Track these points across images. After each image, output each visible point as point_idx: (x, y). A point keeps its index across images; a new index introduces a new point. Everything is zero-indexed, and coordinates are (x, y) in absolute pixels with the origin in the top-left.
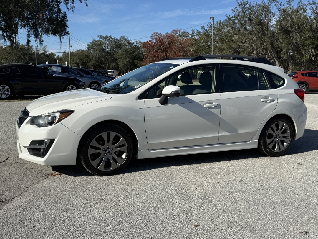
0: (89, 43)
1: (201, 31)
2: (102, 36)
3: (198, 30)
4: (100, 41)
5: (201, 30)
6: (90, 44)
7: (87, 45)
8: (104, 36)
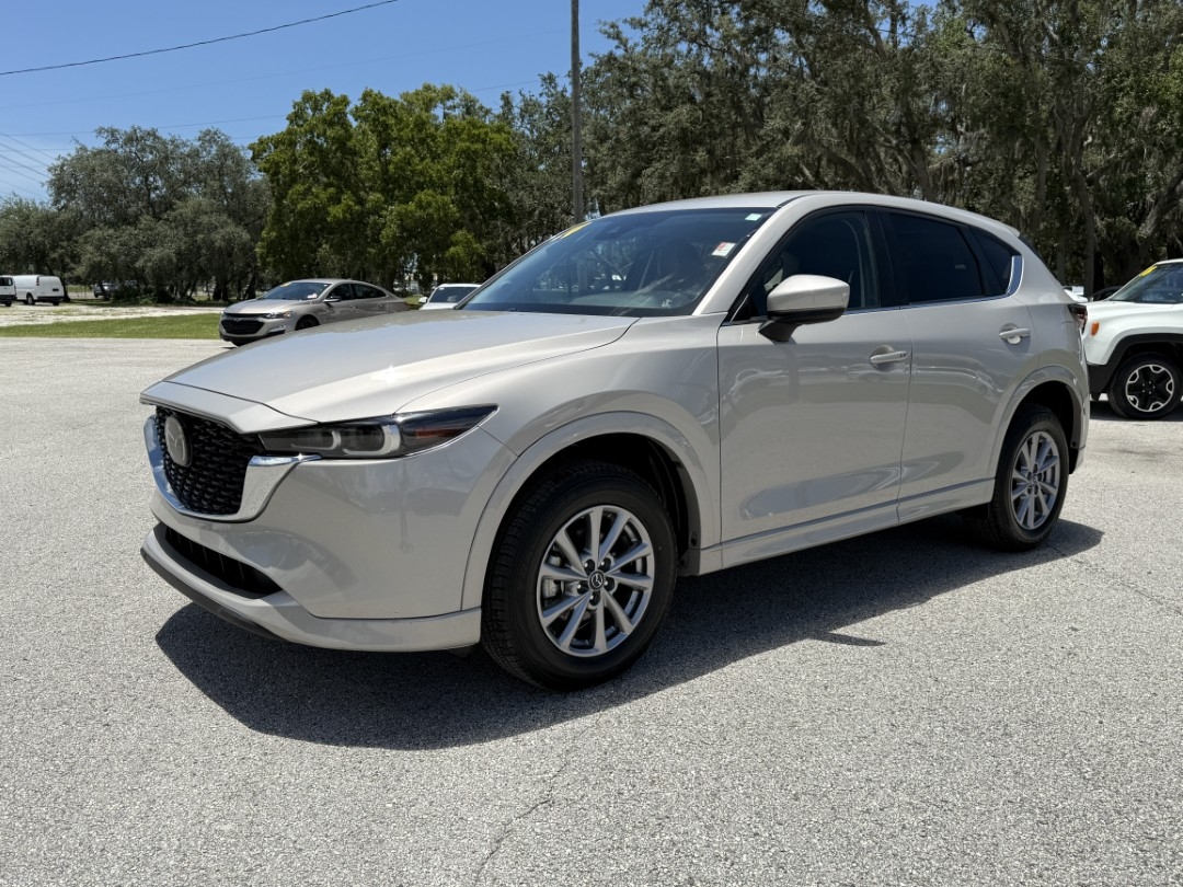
0: (59, 163)
1: (540, 99)
2: (116, 131)
3: (527, 96)
4: (109, 152)
5: (541, 95)
6: (63, 165)
7: (49, 170)
8: (129, 130)
